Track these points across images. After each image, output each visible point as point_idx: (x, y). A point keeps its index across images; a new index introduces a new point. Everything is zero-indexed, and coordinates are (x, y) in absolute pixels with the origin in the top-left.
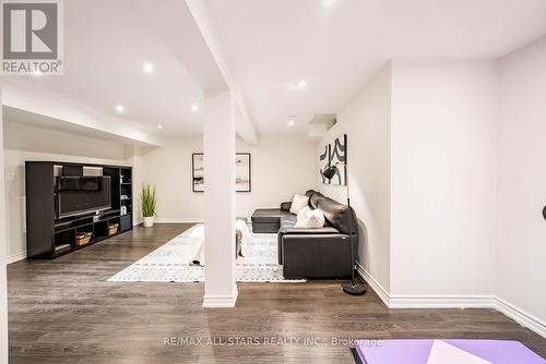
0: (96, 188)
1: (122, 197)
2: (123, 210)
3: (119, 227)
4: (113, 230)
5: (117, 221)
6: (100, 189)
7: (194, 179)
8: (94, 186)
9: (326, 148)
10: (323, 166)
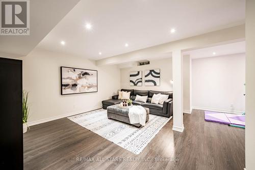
7: (62, 85)
9: (139, 72)
10: (134, 79)
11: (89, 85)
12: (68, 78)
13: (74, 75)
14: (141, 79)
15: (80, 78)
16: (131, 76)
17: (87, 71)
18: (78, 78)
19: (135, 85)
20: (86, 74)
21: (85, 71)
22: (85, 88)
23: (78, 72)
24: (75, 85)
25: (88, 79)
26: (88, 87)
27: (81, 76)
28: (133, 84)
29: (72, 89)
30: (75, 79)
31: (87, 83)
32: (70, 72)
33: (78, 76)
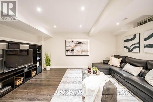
0: (26, 54)
1: (38, 58)
2: (38, 64)
3: (36, 72)
4: (34, 74)
5: (36, 69)
6: (28, 54)
7: (66, 50)
8: (26, 53)
9: (135, 36)
10: (129, 44)
11: (82, 50)
12: (69, 46)
13: (73, 44)
14: (139, 43)
15: (76, 46)
16: (126, 41)
17: (81, 41)
18: (75, 46)
19: (130, 51)
20: (80, 43)
21: (79, 41)
22: (79, 52)
23: (75, 42)
24: (73, 50)
25: (81, 46)
26: (82, 52)
27: (77, 44)
28: (127, 50)
29: (71, 53)
30: (73, 46)
31: (81, 49)
32: (70, 43)
33: (75, 45)
